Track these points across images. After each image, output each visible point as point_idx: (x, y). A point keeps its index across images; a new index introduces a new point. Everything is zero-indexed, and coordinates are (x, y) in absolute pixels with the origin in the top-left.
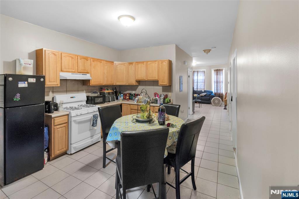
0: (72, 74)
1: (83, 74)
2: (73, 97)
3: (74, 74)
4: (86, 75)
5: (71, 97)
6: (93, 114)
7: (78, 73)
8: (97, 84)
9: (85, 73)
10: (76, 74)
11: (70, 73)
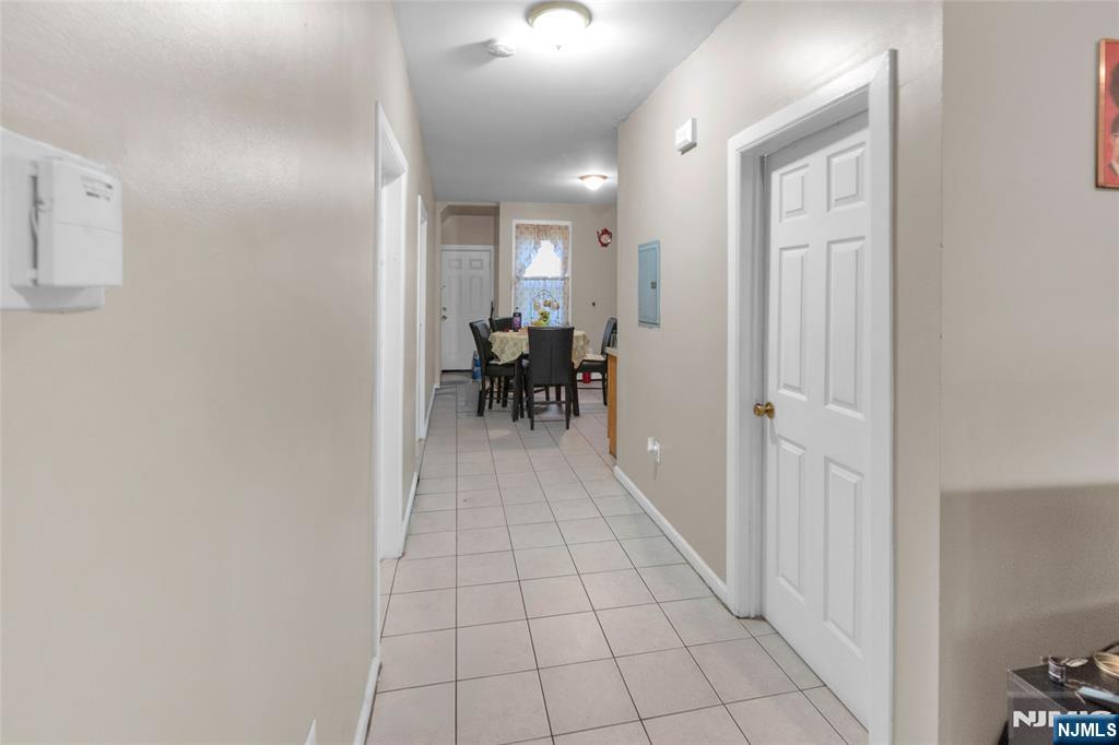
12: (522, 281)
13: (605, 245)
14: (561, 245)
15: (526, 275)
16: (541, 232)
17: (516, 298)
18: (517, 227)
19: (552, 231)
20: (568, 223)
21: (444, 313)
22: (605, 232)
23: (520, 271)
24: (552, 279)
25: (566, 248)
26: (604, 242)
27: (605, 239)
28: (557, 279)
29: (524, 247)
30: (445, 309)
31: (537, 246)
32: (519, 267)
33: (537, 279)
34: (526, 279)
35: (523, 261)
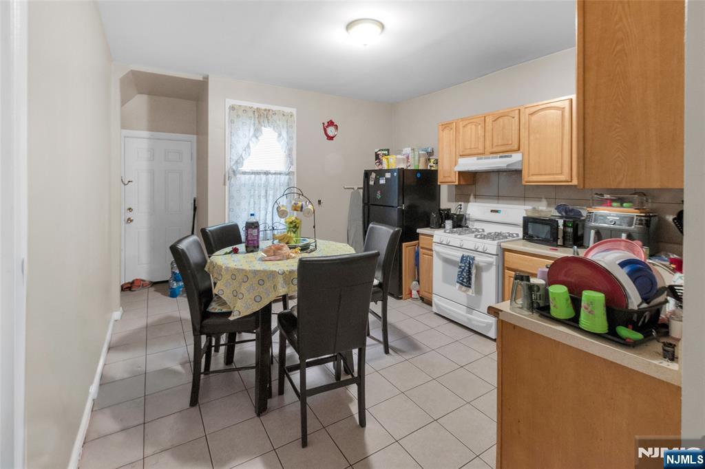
0: (478, 159)
1: (501, 157)
2: (497, 211)
3: (481, 159)
4: (511, 156)
5: (492, 211)
6: (464, 253)
7: (491, 156)
8: (553, 180)
9: (505, 153)
10: (485, 158)
11: (475, 158)
12: (238, 176)
13: (330, 138)
14: (284, 134)
15: (245, 168)
16: (262, 117)
17: (231, 197)
18: (232, 108)
19: (275, 117)
20: (294, 111)
21: (129, 215)
22: (331, 123)
23: (237, 162)
24: (275, 174)
25: (290, 138)
26: (330, 134)
27: (331, 131)
28: (280, 174)
29: (241, 133)
30: (130, 209)
31: (257, 132)
32: (235, 158)
33: (258, 173)
34: (244, 173)
35: (240, 151)
